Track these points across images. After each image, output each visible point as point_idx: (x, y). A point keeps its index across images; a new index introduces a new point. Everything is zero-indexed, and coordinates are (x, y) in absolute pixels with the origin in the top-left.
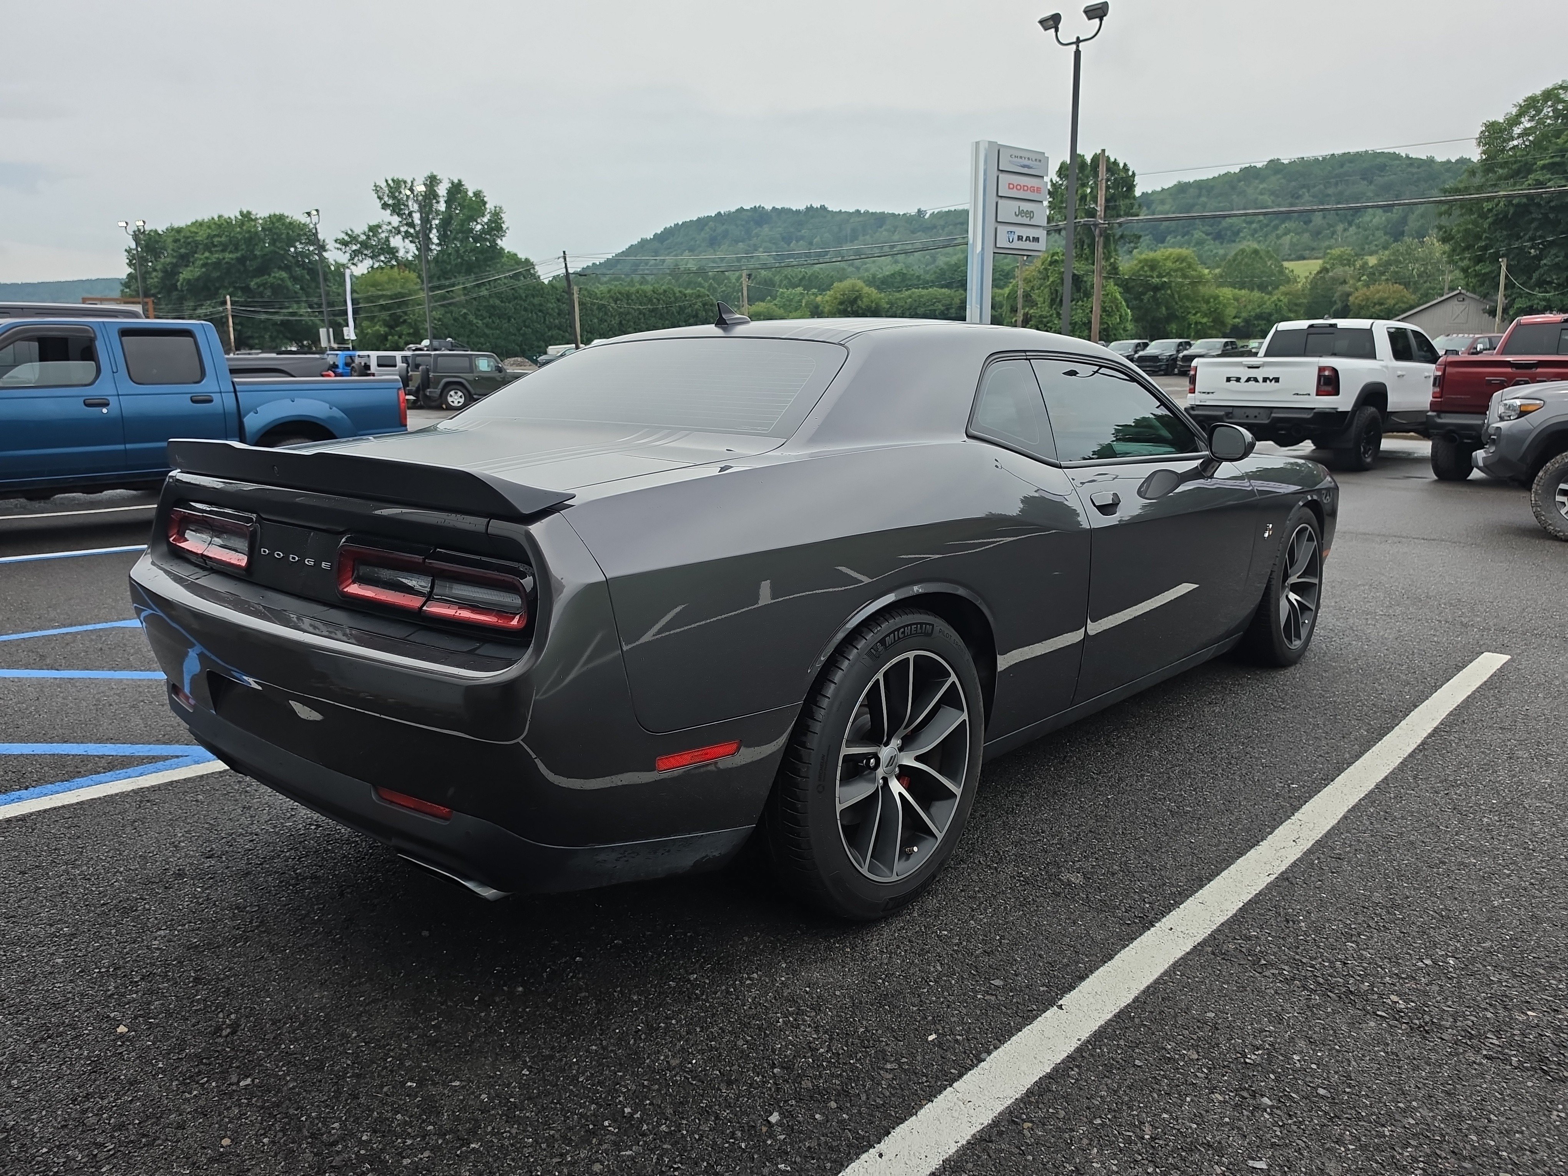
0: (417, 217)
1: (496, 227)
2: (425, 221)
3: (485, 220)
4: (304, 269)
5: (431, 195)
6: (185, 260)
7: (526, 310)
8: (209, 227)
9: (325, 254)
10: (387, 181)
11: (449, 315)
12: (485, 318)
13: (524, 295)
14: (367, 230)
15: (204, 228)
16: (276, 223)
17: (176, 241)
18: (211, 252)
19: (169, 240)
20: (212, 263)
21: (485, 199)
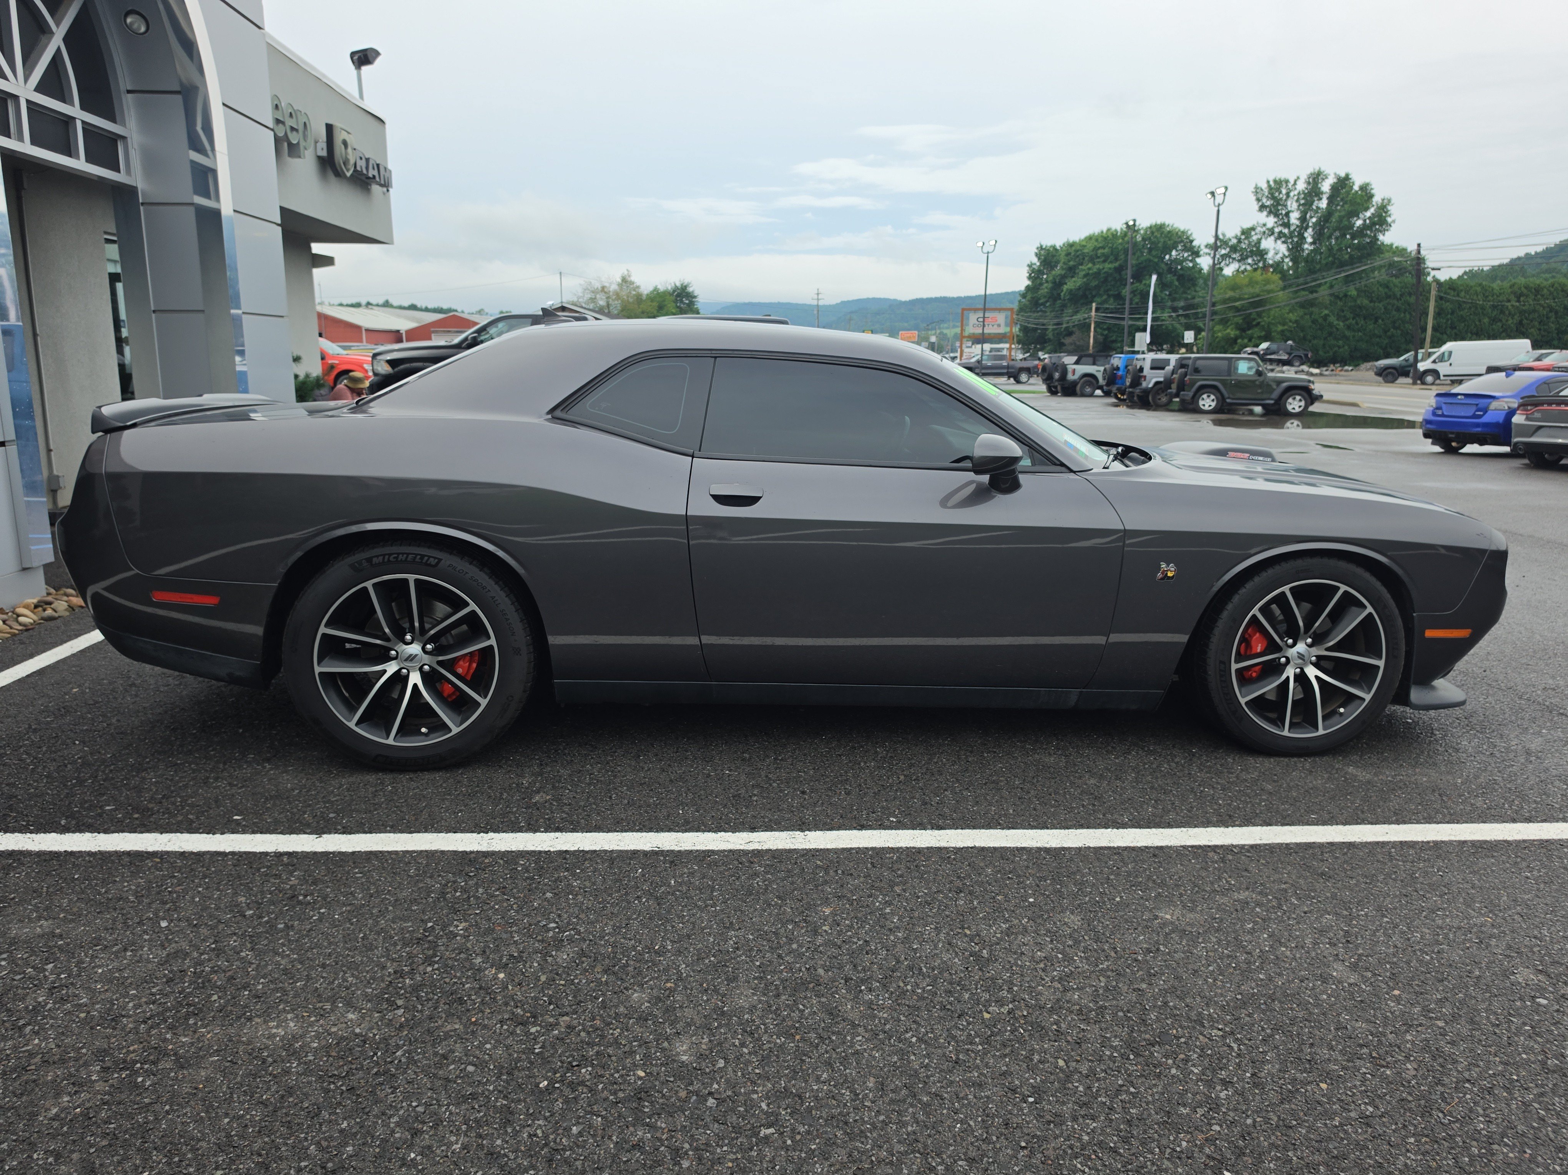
0: (1294, 218)
1: (1381, 221)
2: (1303, 219)
3: (1368, 214)
4: (1175, 275)
5: (1313, 192)
6: (1071, 271)
7: (1398, 310)
8: (1097, 240)
9: (1198, 260)
10: (1268, 182)
11: (1308, 317)
12: (1348, 319)
13: (1398, 294)
14: (1239, 234)
15: (1093, 241)
16: (1158, 230)
17: (1068, 254)
18: (1094, 264)
19: (1063, 253)
20: (1092, 274)
21: (1373, 191)
